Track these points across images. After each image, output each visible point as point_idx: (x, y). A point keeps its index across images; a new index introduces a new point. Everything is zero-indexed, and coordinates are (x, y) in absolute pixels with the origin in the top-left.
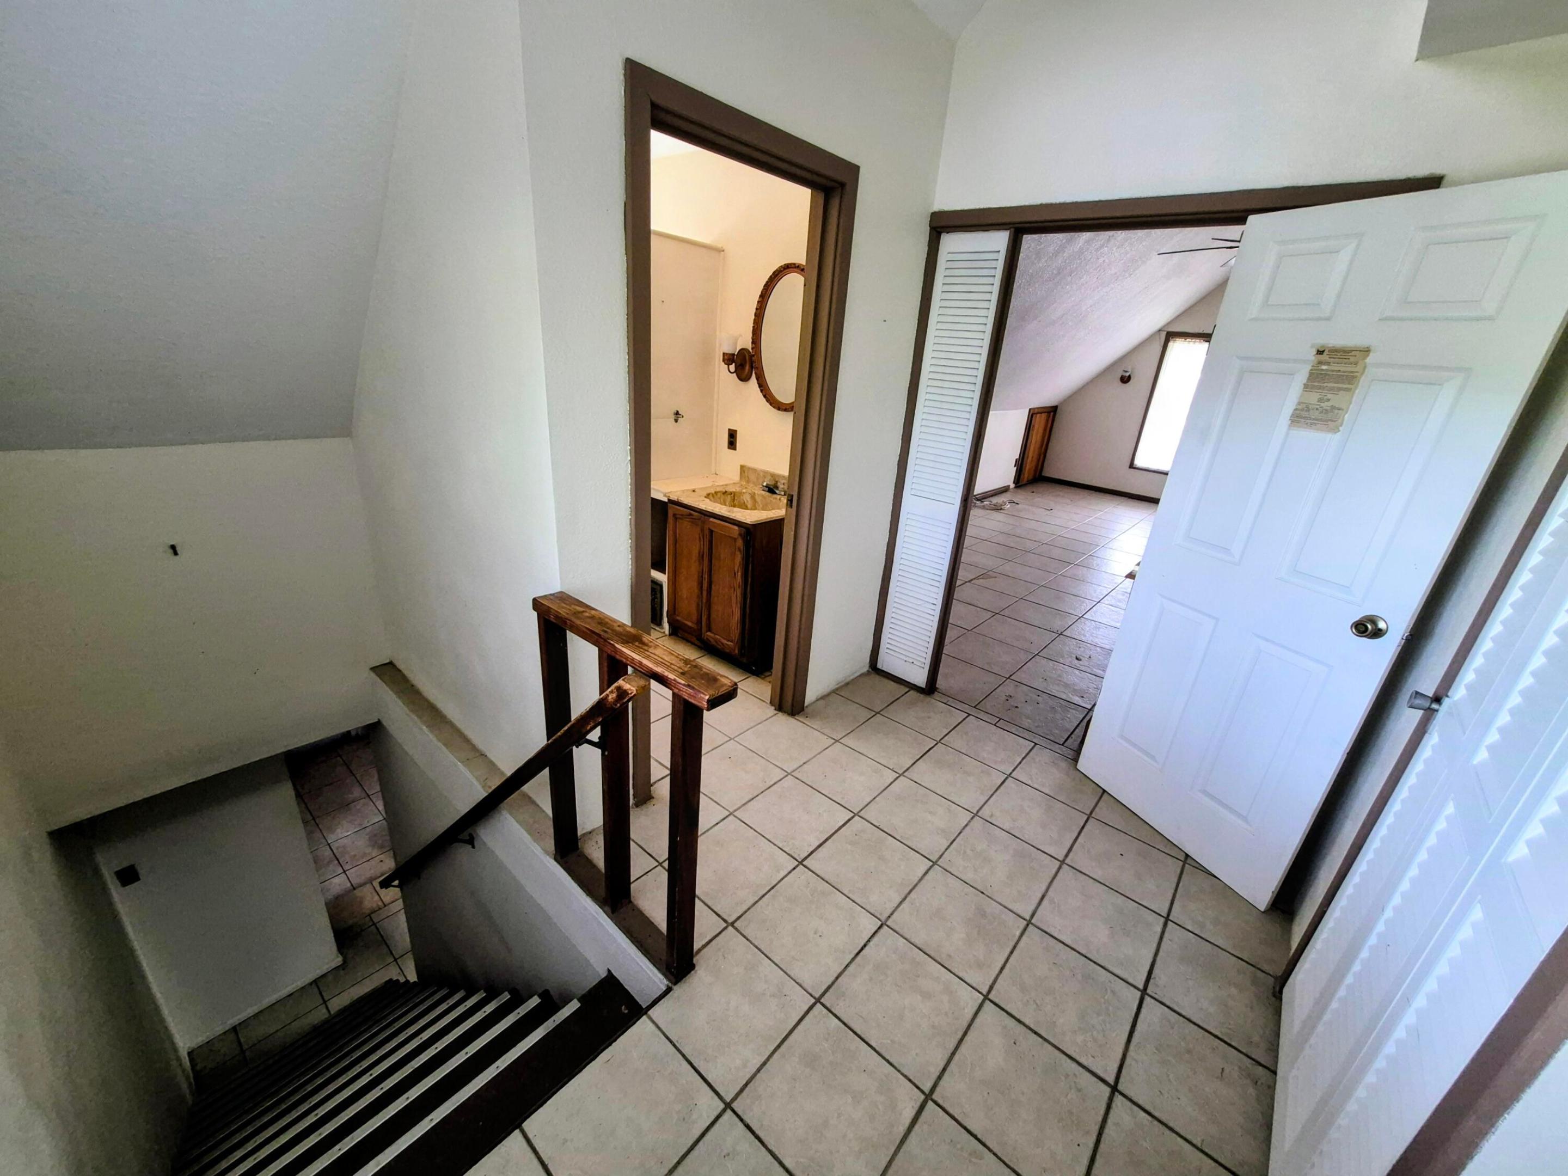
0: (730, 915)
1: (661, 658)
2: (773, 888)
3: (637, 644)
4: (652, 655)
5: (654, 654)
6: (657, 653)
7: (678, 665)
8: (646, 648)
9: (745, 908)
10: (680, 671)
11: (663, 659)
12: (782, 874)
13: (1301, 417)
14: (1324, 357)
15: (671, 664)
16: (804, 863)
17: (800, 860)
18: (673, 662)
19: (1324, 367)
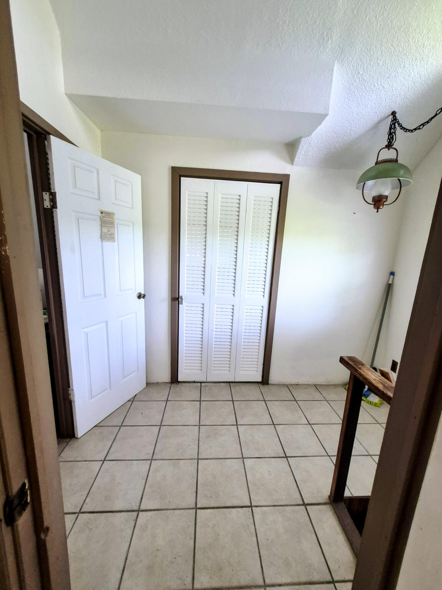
0: (302, 509)
1: (372, 374)
2: (274, 506)
3: (386, 385)
4: (378, 377)
5: (376, 376)
6: (375, 377)
7: (364, 369)
8: (380, 381)
9: (294, 507)
10: (363, 366)
11: (371, 373)
12: (265, 508)
13: (103, 237)
14: (103, 215)
15: (368, 370)
16: (249, 504)
17: (251, 508)
18: (367, 370)
19: (105, 219)
